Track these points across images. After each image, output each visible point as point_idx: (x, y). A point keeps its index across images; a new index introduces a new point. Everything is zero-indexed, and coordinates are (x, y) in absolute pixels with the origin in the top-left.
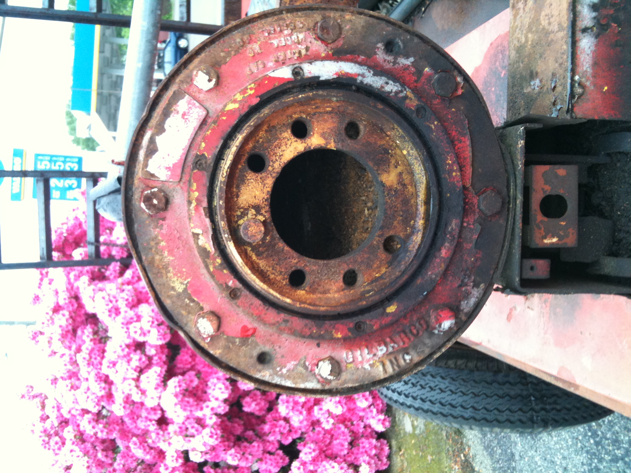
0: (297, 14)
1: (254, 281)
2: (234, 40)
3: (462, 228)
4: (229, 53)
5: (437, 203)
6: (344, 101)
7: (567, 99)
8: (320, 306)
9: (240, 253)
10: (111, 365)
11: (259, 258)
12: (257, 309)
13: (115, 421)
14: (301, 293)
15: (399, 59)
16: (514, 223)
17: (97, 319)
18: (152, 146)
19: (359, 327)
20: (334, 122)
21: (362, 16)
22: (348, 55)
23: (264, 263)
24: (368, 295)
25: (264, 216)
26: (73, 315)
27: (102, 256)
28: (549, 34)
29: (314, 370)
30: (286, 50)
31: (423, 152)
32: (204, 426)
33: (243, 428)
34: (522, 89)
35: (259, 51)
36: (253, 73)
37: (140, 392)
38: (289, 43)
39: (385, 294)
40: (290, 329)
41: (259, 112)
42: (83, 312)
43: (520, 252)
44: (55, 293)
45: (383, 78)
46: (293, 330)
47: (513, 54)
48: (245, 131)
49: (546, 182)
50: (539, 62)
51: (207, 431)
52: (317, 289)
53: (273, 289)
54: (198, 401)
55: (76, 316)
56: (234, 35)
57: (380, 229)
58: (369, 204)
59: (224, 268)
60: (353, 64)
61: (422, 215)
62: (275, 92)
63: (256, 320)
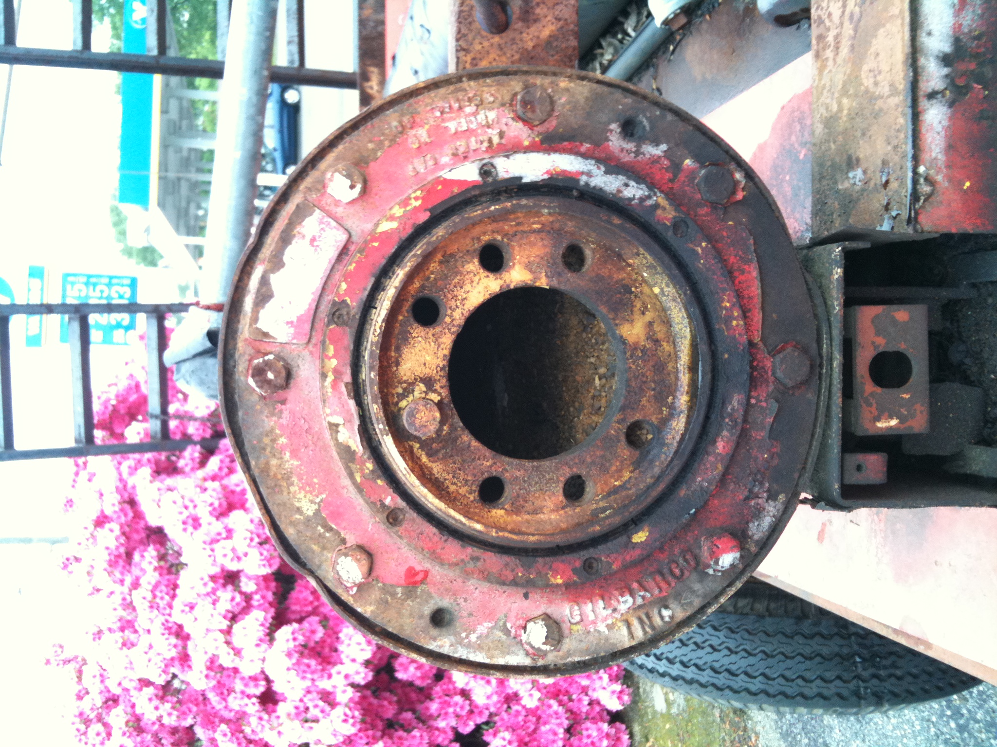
0: (485, 82)
1: (425, 497)
2: (389, 124)
3: (748, 407)
4: (381, 143)
5: (708, 369)
6: (560, 214)
7: (907, 201)
8: (529, 534)
9: (402, 453)
10: (187, 609)
11: (431, 459)
12: (430, 540)
13: (193, 698)
14: (498, 513)
15: (644, 146)
16: (830, 398)
17: (165, 535)
18: (264, 290)
19: (591, 567)
20: (544, 246)
21: (585, 83)
22: (565, 143)
23: (441, 466)
24: (602, 515)
25: (440, 394)
26: (127, 529)
27: (172, 436)
28: (876, 99)
29: (520, 636)
30: (469, 138)
31: (686, 290)
32: (333, 705)
33: (396, 707)
34: (836, 183)
35: (428, 140)
36: (418, 173)
37: (232, 652)
38: (473, 126)
39: (631, 513)
40: (482, 572)
41: (430, 234)
42: (142, 524)
43: (840, 443)
44: (98, 495)
45: (621, 177)
46: (486, 573)
47: (819, 128)
48: (409, 264)
49: (878, 334)
50: (861, 142)
51: (339, 711)
52: (523, 507)
53: (455, 510)
54: (325, 665)
55: (130, 532)
56: (387, 115)
57: (620, 411)
58: (602, 370)
59: (379, 477)
60: (572, 157)
61: (686, 388)
62: (452, 203)
63: (428, 558)
